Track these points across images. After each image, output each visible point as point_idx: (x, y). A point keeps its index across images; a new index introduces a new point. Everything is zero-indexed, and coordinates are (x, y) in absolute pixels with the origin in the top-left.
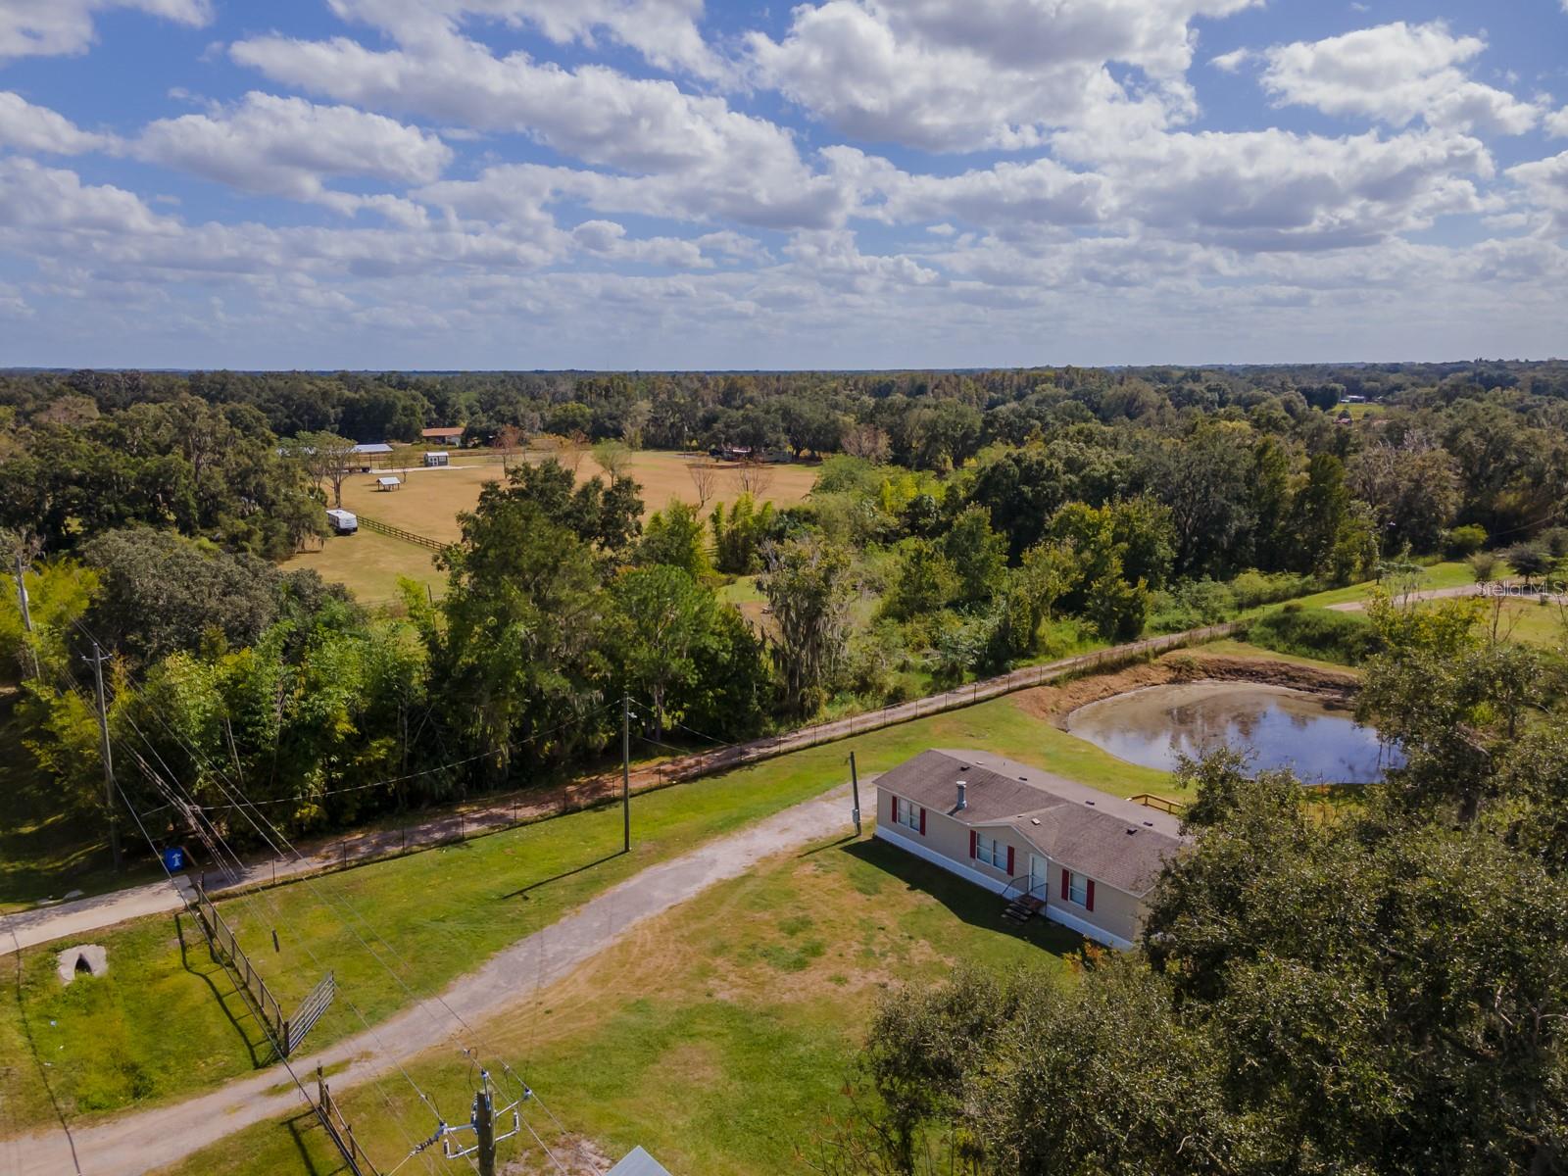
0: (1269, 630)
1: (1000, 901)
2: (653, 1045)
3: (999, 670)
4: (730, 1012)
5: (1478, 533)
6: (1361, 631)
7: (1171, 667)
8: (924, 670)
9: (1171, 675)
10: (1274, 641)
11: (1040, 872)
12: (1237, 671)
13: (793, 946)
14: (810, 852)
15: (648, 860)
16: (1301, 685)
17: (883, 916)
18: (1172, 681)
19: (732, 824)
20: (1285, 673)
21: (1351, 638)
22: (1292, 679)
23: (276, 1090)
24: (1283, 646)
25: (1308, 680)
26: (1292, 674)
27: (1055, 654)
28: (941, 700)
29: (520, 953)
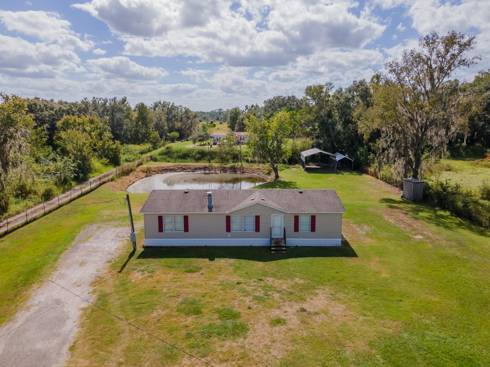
0: (164, 156)
5: (177, 134)
6: (196, 151)
7: (143, 172)
9: (145, 174)
10: (168, 159)
12: (165, 170)
16: (189, 170)
18: (147, 176)
20: (181, 168)
21: (194, 154)
22: (184, 169)
24: (173, 160)
25: (190, 168)
26: (183, 167)
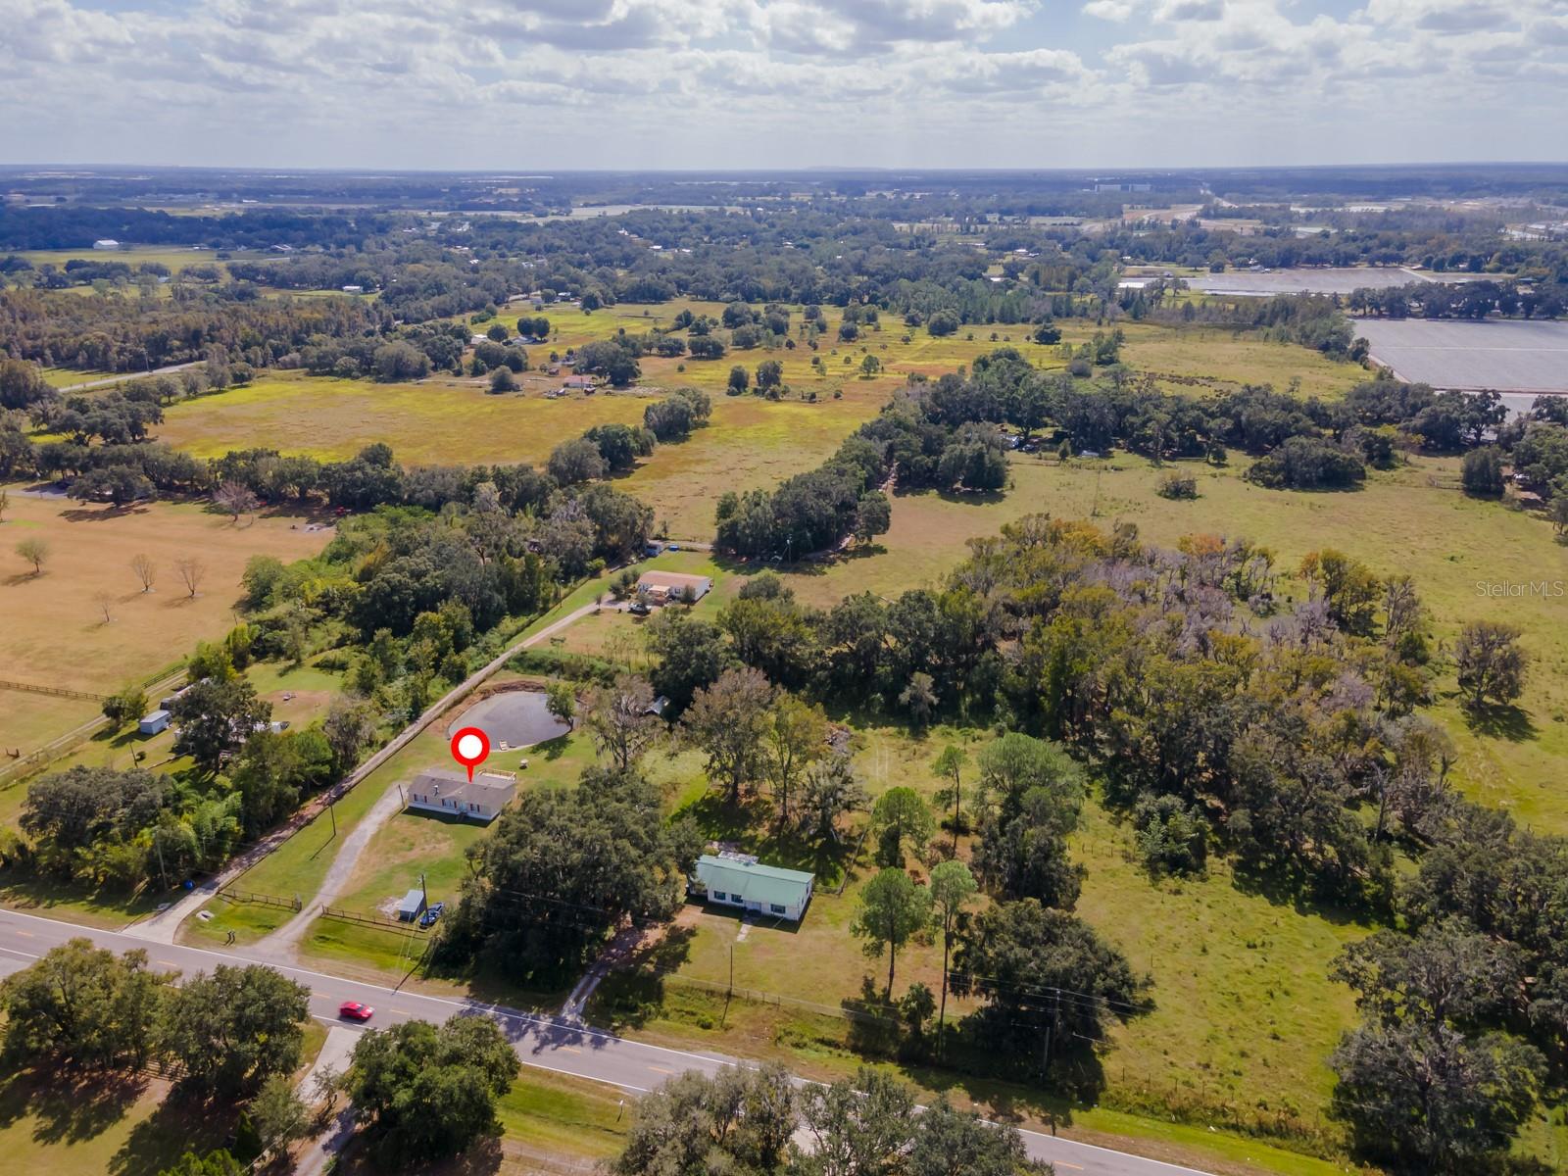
1: (454, 816)
2: (389, 877)
3: (418, 716)
4: (402, 866)
5: (601, 561)
7: (482, 693)
8: (388, 725)
11: (464, 805)
13: (406, 845)
14: (393, 817)
15: (346, 835)
17: (425, 830)
19: (361, 816)
23: (309, 914)
27: (436, 700)
28: (402, 739)
29: (333, 871)
